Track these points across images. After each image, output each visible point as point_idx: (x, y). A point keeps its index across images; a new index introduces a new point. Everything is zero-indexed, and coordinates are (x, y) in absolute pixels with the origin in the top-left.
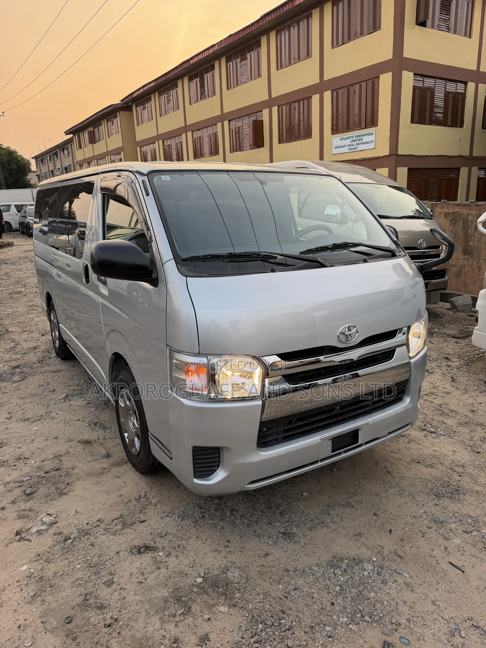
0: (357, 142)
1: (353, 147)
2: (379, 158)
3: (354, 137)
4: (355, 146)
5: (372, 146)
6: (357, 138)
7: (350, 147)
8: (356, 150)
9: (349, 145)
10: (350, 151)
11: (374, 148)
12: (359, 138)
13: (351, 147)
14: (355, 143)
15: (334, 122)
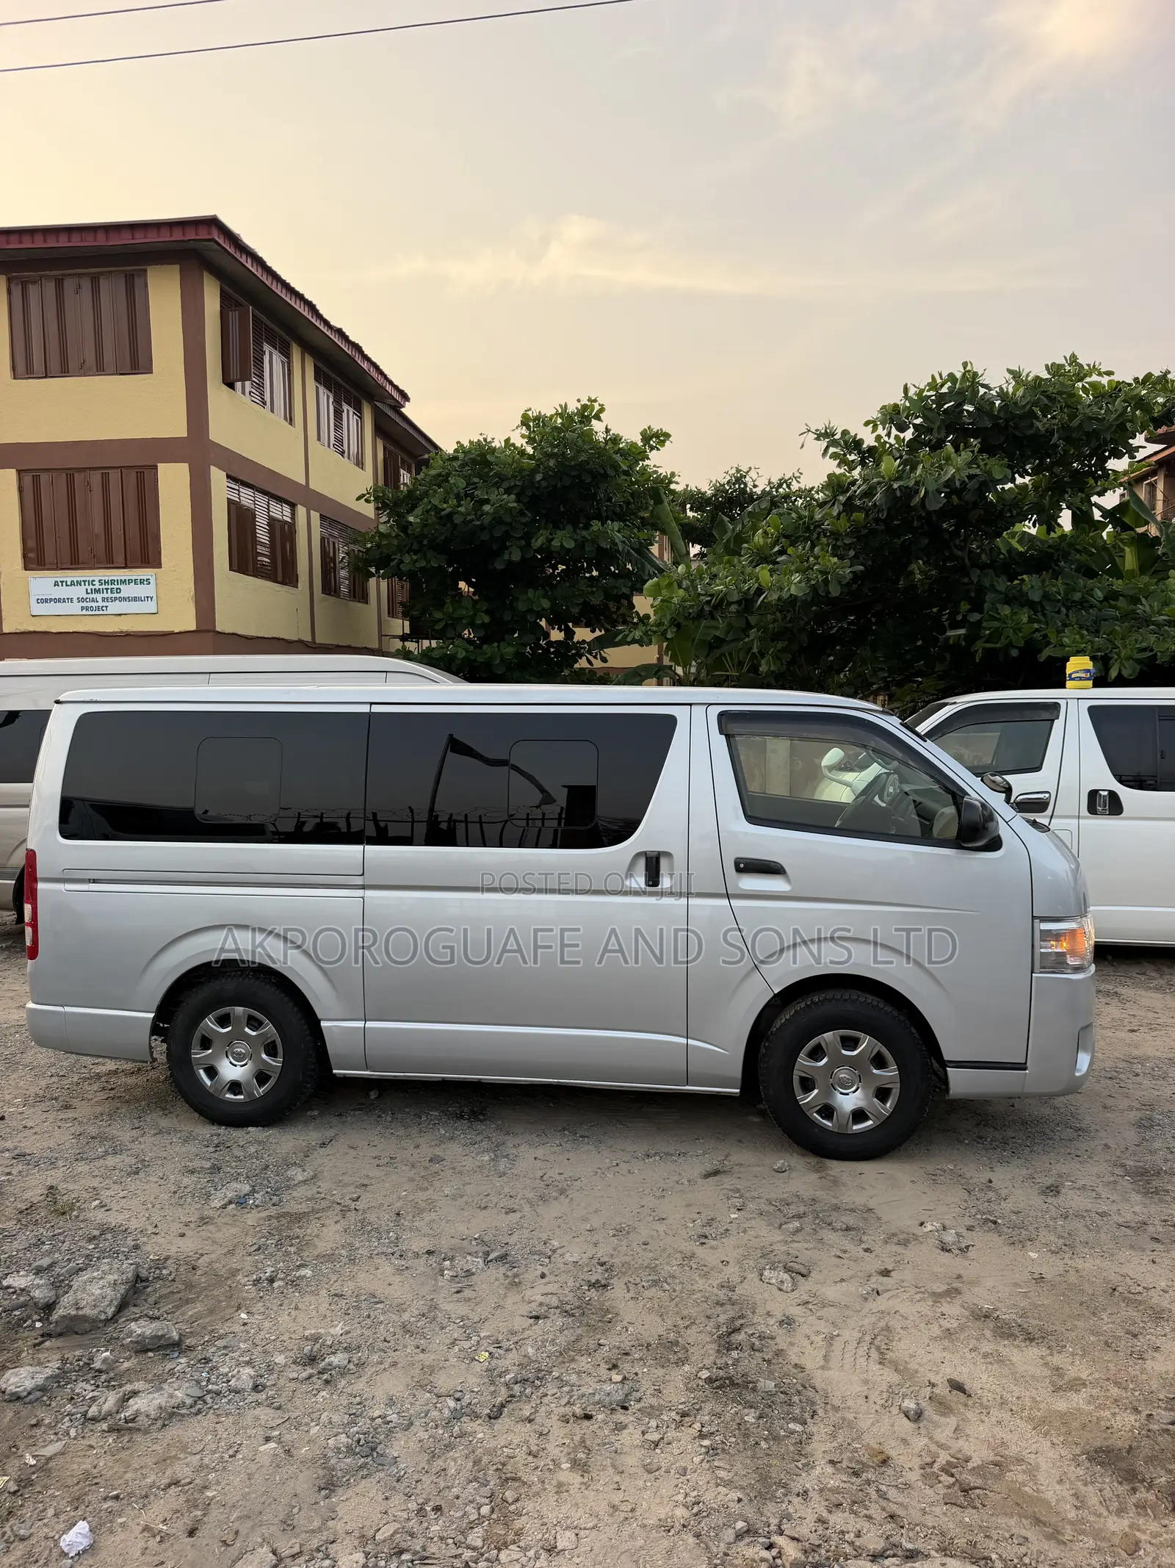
0: (105, 595)
1: (94, 604)
2: (172, 633)
3: (96, 583)
4: (101, 604)
5: (150, 607)
6: (104, 587)
7: (85, 604)
8: (105, 612)
9: (83, 600)
10: (84, 612)
11: (155, 611)
12: (110, 587)
13: (89, 604)
14: (99, 597)
15: (32, 543)
